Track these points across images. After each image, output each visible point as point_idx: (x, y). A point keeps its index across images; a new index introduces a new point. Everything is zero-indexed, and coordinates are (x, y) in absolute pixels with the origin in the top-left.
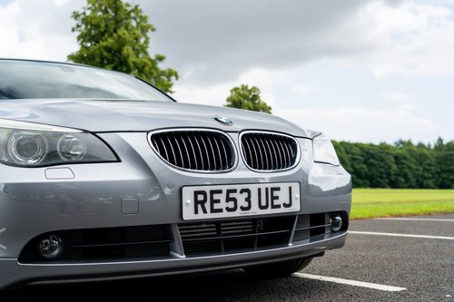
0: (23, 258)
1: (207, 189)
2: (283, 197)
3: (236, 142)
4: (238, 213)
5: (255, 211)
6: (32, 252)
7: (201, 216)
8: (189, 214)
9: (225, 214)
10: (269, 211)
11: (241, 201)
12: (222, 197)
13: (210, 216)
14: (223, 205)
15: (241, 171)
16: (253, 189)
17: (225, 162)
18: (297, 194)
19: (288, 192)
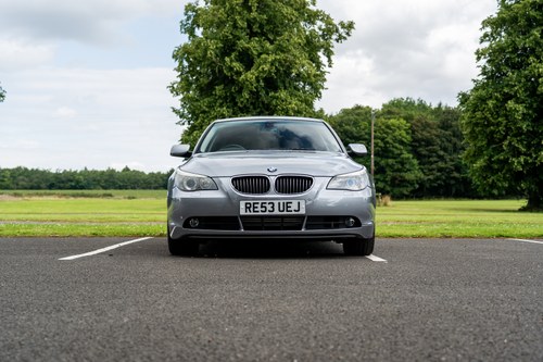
0: (184, 226)
1: (252, 202)
2: (294, 206)
3: (273, 180)
4: (267, 213)
5: (276, 212)
6: (186, 224)
7: (248, 213)
8: (242, 212)
9: (260, 213)
10: (285, 213)
11: (269, 207)
12: (259, 206)
13: (252, 213)
14: (259, 209)
15: (272, 194)
16: (276, 203)
17: (266, 189)
18: (303, 206)
19: (298, 204)
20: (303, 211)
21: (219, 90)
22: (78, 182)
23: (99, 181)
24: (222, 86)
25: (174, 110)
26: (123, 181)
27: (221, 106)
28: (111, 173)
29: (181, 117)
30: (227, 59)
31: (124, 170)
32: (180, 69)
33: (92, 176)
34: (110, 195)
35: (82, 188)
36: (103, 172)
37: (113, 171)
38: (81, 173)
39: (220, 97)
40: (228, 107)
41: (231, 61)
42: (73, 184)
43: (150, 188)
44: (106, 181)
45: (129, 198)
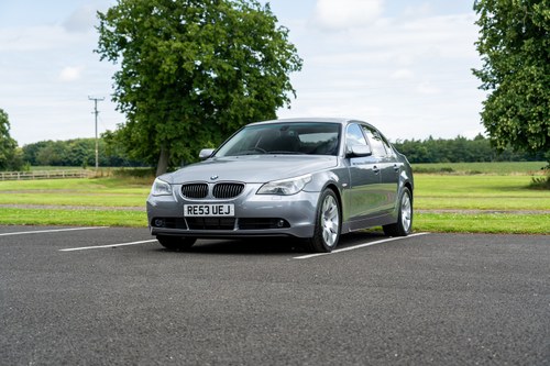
1: (192, 206)
2: (225, 209)
4: (204, 215)
5: (211, 214)
7: (190, 215)
8: (186, 214)
9: (199, 215)
10: (218, 215)
11: (205, 210)
12: (198, 209)
13: (193, 215)
14: (198, 211)
15: (210, 199)
17: (204, 194)
18: (232, 209)
19: (228, 209)
20: (232, 214)
21: (528, 45)
22: (421, 154)
23: (446, 152)
24: (531, 40)
25: (475, 72)
26: (475, 152)
27: (530, 64)
28: (461, 142)
29: (483, 80)
30: (536, 7)
31: (476, 139)
32: (483, 22)
33: (437, 146)
34: (449, 170)
35: (426, 161)
36: (450, 142)
37: (463, 139)
38: (425, 144)
39: (529, 53)
40: (538, 65)
41: (542, 8)
42: (415, 156)
43: (508, 160)
44: (454, 152)
45: (472, 173)
